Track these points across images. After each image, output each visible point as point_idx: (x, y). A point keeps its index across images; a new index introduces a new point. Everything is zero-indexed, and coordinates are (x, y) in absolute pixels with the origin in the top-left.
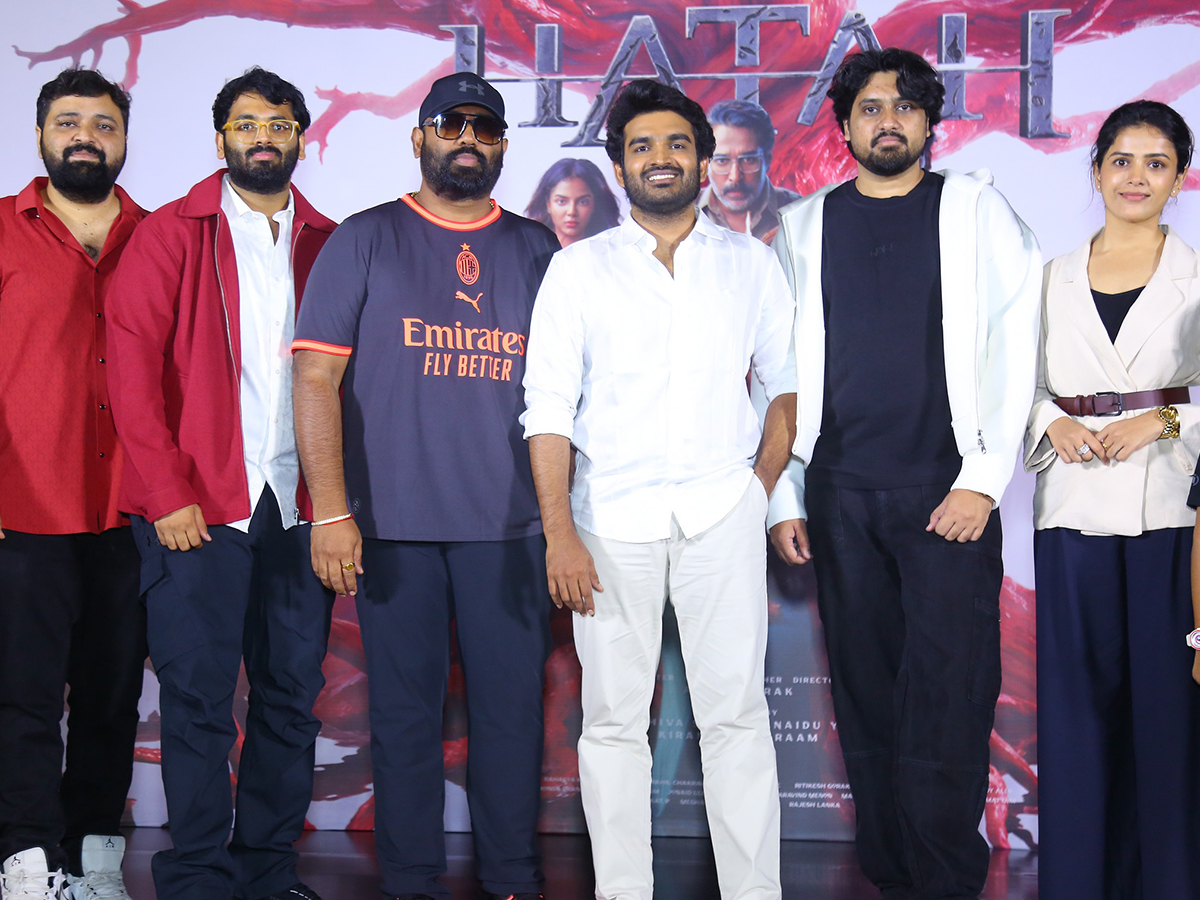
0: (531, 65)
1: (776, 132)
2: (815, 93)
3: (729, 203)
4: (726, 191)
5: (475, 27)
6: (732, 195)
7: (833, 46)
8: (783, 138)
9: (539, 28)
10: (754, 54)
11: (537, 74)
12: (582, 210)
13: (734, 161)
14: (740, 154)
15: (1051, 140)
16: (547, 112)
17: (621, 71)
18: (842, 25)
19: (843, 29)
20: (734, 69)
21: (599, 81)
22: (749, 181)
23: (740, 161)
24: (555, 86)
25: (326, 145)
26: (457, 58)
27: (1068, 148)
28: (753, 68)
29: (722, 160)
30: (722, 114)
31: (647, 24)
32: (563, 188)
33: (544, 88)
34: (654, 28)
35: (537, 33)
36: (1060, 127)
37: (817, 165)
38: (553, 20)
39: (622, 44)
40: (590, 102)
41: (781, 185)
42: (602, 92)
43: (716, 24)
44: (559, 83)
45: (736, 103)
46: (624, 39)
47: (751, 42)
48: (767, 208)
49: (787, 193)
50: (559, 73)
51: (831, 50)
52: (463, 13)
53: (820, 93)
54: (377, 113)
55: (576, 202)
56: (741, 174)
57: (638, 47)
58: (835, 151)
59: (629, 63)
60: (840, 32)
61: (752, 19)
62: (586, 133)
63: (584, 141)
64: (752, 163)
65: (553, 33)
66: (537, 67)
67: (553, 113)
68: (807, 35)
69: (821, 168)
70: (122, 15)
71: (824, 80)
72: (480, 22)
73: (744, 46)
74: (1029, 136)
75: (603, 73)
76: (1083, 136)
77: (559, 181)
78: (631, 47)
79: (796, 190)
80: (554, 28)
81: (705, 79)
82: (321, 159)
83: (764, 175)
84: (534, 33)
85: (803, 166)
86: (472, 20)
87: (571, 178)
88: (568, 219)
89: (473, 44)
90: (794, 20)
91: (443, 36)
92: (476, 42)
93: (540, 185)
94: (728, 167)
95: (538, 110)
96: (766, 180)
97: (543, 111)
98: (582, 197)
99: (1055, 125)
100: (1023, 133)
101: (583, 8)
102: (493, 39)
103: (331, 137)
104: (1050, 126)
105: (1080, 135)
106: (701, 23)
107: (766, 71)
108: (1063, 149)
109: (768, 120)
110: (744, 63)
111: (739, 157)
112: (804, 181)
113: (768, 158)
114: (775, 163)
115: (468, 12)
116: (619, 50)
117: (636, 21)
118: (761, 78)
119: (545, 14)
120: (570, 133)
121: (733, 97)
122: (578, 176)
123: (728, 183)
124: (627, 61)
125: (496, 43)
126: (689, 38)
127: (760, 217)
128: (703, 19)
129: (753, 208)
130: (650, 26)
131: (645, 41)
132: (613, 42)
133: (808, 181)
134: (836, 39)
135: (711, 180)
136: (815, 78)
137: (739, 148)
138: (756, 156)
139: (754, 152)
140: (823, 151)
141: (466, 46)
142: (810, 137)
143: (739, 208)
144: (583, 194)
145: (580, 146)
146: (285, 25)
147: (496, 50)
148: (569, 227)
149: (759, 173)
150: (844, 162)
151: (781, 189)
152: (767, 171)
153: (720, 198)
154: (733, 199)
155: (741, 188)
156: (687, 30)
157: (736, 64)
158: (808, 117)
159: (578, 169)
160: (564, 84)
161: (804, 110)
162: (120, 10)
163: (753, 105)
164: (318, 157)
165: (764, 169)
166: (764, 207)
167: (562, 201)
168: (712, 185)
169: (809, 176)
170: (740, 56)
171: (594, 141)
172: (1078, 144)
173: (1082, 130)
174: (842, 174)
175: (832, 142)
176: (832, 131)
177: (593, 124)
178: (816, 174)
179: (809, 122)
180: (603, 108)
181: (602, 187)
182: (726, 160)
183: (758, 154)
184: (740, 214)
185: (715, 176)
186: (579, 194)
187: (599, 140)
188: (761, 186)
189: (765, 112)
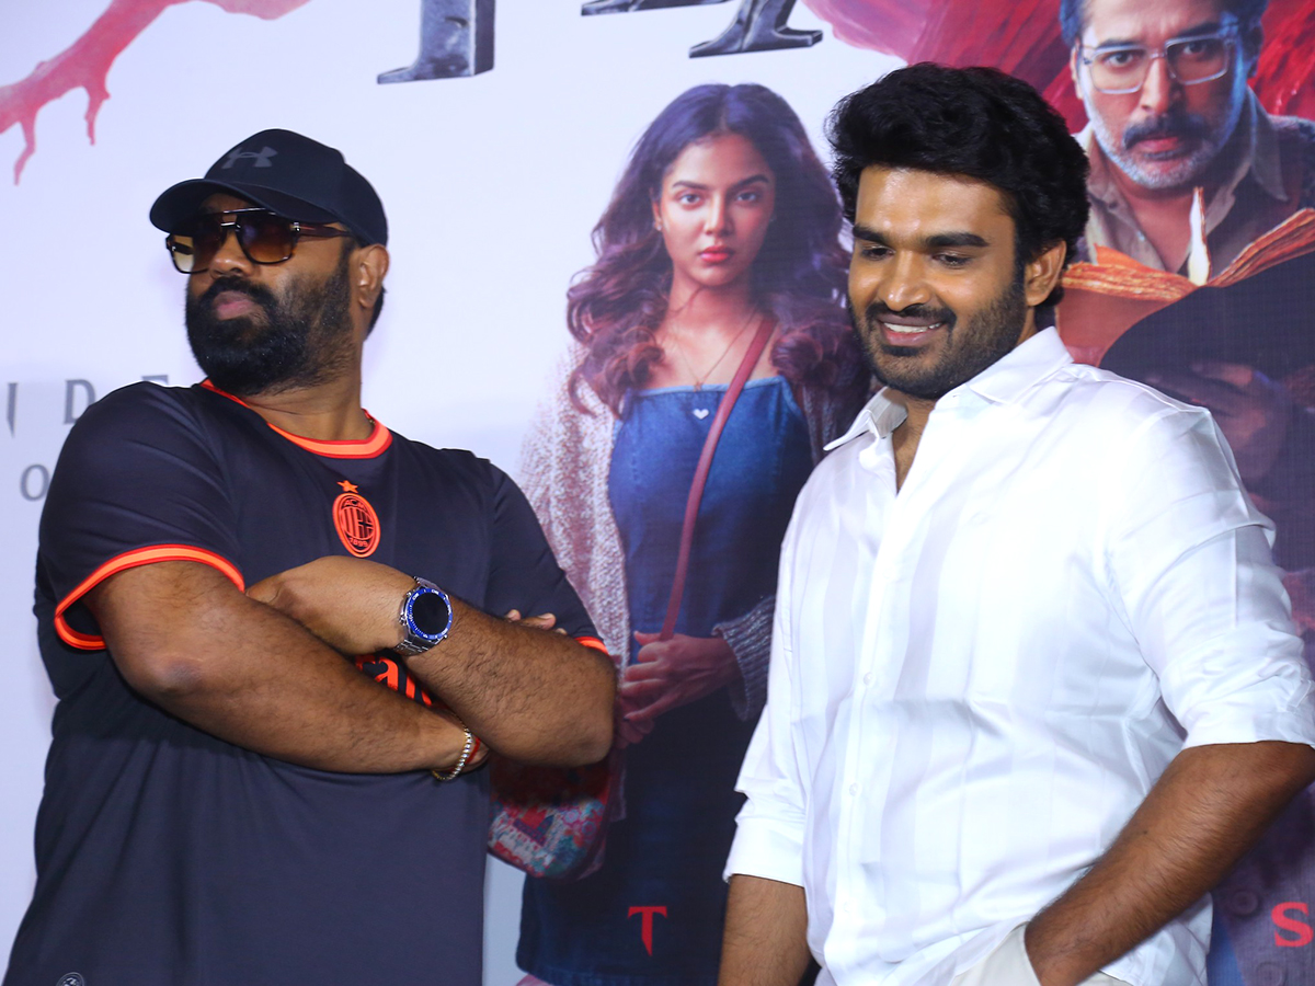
3: (1141, 169)
4: (1134, 140)
6: (1150, 147)
12: (744, 216)
13: (1153, 55)
14: (1171, 36)
22: (1198, 108)
23: (1172, 55)
25: (106, 95)
29: (1122, 56)
32: (694, 164)
41: (1288, 110)
48: (1249, 174)
55: (729, 198)
56: (1174, 88)
62: (756, 17)
63: (749, 38)
64: (1207, 57)
77: (684, 146)
82: (91, 132)
83: (1241, 87)
87: (718, 135)
88: (707, 242)
93: (635, 161)
94: (1139, 72)
96: (1246, 103)
98: (745, 183)
103: (115, 77)
111: (1170, 43)
113: (1252, 40)
114: (1271, 51)
120: (713, 21)
122: (734, 129)
123: (1138, 117)
127: (1230, 202)
129: (1209, 181)
135: (1091, 112)
137: (1169, 20)
138: (1217, 36)
139: (1212, 27)
143: (1169, 181)
144: (747, 175)
145: (740, 51)
148: (710, 264)
149: (1225, 85)
151: (1290, 121)
152: (1249, 76)
153: (1116, 159)
154: (1151, 158)
155: (1176, 126)
159: (735, 112)
164: (84, 125)
165: (1241, 69)
166: (1241, 173)
167: (691, 198)
168: (1096, 124)
181: (798, 151)
182: (1128, 55)
183: (1224, 31)
184: (1172, 196)
185: (1102, 99)
186: (735, 177)
187: (789, 31)
188: (1233, 117)
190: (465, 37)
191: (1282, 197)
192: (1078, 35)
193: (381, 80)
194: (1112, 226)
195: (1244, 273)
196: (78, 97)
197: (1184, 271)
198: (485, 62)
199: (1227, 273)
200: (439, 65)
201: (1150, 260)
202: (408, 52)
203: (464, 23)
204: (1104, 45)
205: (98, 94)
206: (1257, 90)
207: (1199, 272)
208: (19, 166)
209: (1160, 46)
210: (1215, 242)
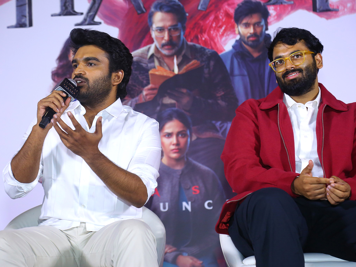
1: (187, 14)
3: (165, 52)
4: (163, 46)
6: (166, 47)
8: (191, 17)
13: (166, 30)
14: (169, 26)
15: (329, 13)
16: (66, 8)
22: (175, 40)
23: (169, 30)
27: (338, 16)
29: (160, 30)
30: (159, 6)
36: (333, 6)
37: (210, 30)
40: (89, 2)
41: (191, 41)
48: (185, 53)
49: (195, 45)
56: (170, 36)
58: (218, 23)
62: (88, 19)
63: (87, 22)
64: (176, 31)
67: (70, 9)
69: (212, 32)
74: (318, 11)
76: (346, 10)
79: (199, 44)
83: (182, 37)
85: (202, 31)
94: (163, 33)
95: (62, 7)
96: (183, 39)
97: (64, 8)
99: (331, 5)
100: (315, 10)
104: (328, 6)
105: (344, 10)
108: (336, 17)
109: (183, 9)
111: (169, 28)
112: (203, 39)
113: (184, 28)
114: (188, 30)
120: (79, 19)
123: (164, 42)
127: (181, 58)
129: (177, 54)
133: (205, 39)
135: (155, 40)
137: (168, 24)
138: (177, 27)
139: (176, 25)
140: (212, 23)
142: (205, 16)
143: (170, 54)
145: (85, 25)
150: (223, 28)
151: (191, 43)
152: (184, 35)
153: (160, 49)
154: (167, 49)
155: (171, 44)
158: (204, 6)
161: (201, 3)
163: (175, 2)
165: (182, 33)
166: (183, 52)
168: (156, 43)
169: (206, 36)
171: (92, 22)
172: (344, 14)
173: (345, 7)
174: (223, 35)
175: (216, 19)
176: (216, 13)
177: (91, 14)
178: (209, 35)
179: (204, 8)
180: (96, 5)
182: (161, 30)
183: (179, 26)
184: (171, 57)
185: (157, 38)
187: (95, 22)
188: (181, 42)
189: (181, 5)
190: (26, 20)
191: (190, 57)
192: (151, 25)
193: (8, 27)
194: (160, 62)
195: (184, 72)
197: (173, 71)
198: (31, 25)
199: (182, 71)
200: (20, 25)
201: (167, 69)
202: (14, 22)
203: (25, 16)
204: (157, 27)
206: (186, 37)
207: (176, 71)
209: (167, 28)
210: (179, 66)
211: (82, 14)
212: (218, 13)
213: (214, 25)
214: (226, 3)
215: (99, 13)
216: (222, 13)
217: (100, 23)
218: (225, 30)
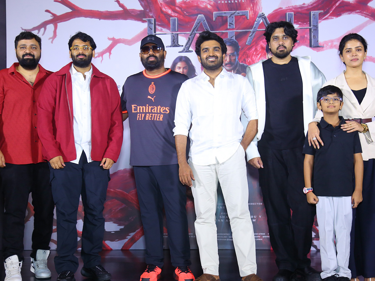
0: (169, 30)
1: (240, 47)
2: (251, 36)
3: (227, 68)
4: (226, 64)
5: (153, 19)
6: (228, 65)
7: (256, 22)
8: (242, 49)
9: (171, 19)
10: (233, 25)
11: (171, 32)
12: (185, 70)
13: (228, 56)
14: (230, 54)
15: (319, 48)
16: (174, 43)
17: (195, 31)
18: (258, 16)
19: (258, 17)
20: (228, 29)
21: (189, 34)
22: (233, 61)
23: (230, 56)
24: (176, 35)
26: (148, 28)
27: (323, 50)
28: (233, 29)
31: (202, 17)
32: (179, 64)
33: (173, 36)
34: (204, 18)
35: (171, 20)
36: (321, 44)
37: (252, 56)
38: (175, 17)
39: (195, 23)
40: (186, 40)
41: (242, 62)
42: (190, 37)
43: (222, 16)
44: (178, 34)
45: (228, 39)
46: (196, 21)
47: (232, 22)
50: (177, 31)
51: (255, 23)
52: (150, 15)
53: (252, 36)
54: (125, 44)
55: (183, 68)
56: (230, 59)
57: (200, 24)
58: (257, 52)
59: (197, 28)
60: (258, 18)
61: (232, 15)
63: (185, 51)
64: (233, 56)
65: (176, 20)
66: (171, 30)
67: (176, 43)
68: (248, 19)
69: (253, 57)
70: (52, 18)
71: (253, 32)
72: (155, 17)
73: (230, 23)
75: (190, 31)
76: (328, 47)
77: (178, 62)
78: (198, 24)
79: (246, 64)
80: (176, 19)
81: (219, 32)
82: (110, 58)
83: (237, 60)
84: (170, 20)
85: (248, 57)
86: (152, 17)
87: (182, 62)
89: (153, 24)
90: (245, 15)
91: (144, 22)
92: (153, 23)
93: (173, 64)
95: (172, 42)
98: (185, 67)
100: (311, 46)
101: (184, 13)
102: (158, 22)
104: (318, 44)
105: (327, 46)
106: (218, 16)
107: (237, 30)
108: (322, 50)
109: (237, 44)
110: (231, 28)
112: (248, 61)
113: (238, 55)
114: (240, 56)
115: (151, 15)
116: (194, 25)
117: (199, 16)
118: (235, 32)
119: (173, 15)
120: (181, 49)
121: (227, 37)
122: (184, 61)
123: (226, 62)
124: (197, 27)
125: (159, 23)
126: (214, 21)
127: (236, 72)
128: (218, 15)
129: (234, 69)
130: (203, 18)
131: (202, 22)
132: (193, 22)
133: (249, 61)
134: (256, 20)
136: (251, 31)
138: (234, 54)
139: (234, 53)
140: (254, 52)
141: (151, 25)
142: (250, 48)
143: (230, 69)
146: (98, 20)
147: (159, 25)
149: (235, 59)
150: (260, 55)
152: (238, 58)
154: (228, 66)
155: (230, 63)
156: (214, 18)
157: (228, 28)
159: (184, 59)
160: (179, 35)
161: (248, 41)
162: (51, 16)
163: (233, 40)
165: (237, 58)
166: (237, 69)
167: (179, 68)
169: (250, 59)
170: (229, 26)
171: (188, 51)
172: (326, 49)
173: (327, 45)
174: (259, 59)
175: (256, 50)
176: (256, 46)
177: (187, 46)
178: (252, 59)
179: (249, 44)
180: (190, 41)
181: (191, 64)
183: (235, 54)
186: (184, 66)
188: (236, 63)
189: (237, 42)
191: (241, 71)
196: (108, 54)
205: (110, 53)
208: (101, 61)
209: (229, 55)
211: (183, 46)
212: (257, 46)
213: (254, 53)
214: (261, 41)
215: (191, 46)
216: (259, 47)
217: (192, 51)
218: (261, 56)
